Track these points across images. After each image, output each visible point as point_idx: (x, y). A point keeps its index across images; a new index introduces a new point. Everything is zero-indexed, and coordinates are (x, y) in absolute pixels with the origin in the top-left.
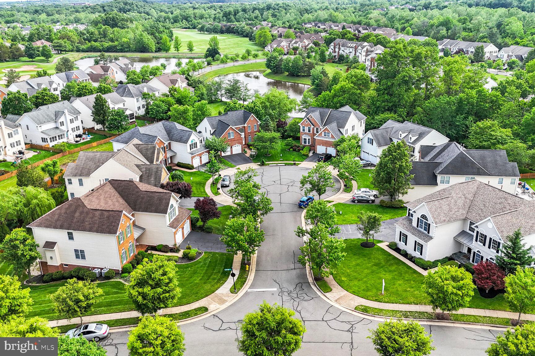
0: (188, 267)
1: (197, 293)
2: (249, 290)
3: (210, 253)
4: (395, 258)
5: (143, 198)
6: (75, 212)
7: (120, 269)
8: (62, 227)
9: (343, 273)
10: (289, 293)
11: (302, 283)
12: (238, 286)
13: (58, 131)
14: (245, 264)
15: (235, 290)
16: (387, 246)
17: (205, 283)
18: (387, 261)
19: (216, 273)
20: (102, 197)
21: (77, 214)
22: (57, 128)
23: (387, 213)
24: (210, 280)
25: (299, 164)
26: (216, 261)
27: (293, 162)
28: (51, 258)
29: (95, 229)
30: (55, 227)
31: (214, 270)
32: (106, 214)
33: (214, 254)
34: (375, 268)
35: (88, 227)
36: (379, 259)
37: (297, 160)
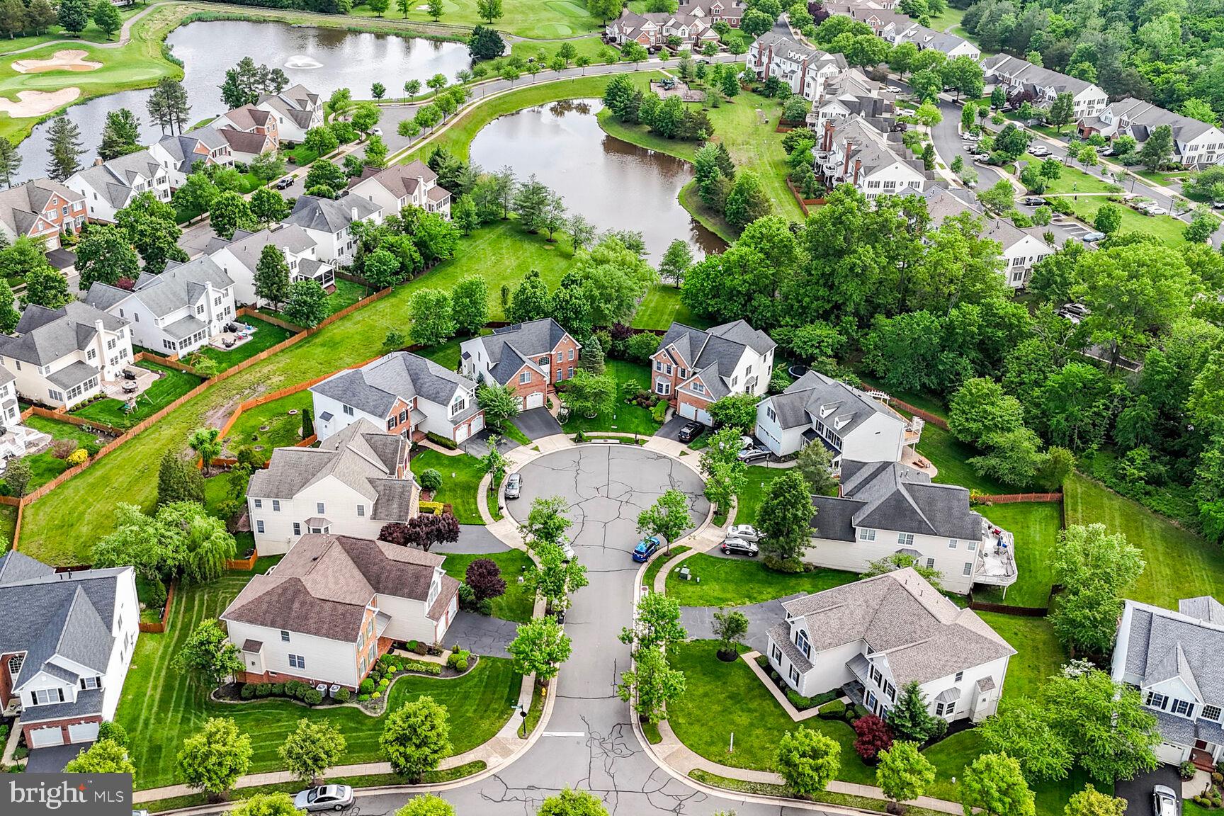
0: (456, 686)
1: (471, 736)
2: (545, 734)
3: (488, 658)
4: (762, 685)
5: (390, 572)
6: (293, 600)
7: (357, 687)
8: (273, 625)
9: (682, 710)
10: (602, 742)
11: (622, 725)
12: (529, 726)
13: (194, 326)
14: (540, 685)
15: (524, 732)
16: (756, 659)
17: (482, 718)
18: (750, 689)
19: (498, 699)
20: (330, 572)
21: (296, 605)
22: (191, 317)
23: (770, 584)
24: (489, 712)
25: (645, 442)
26: (498, 676)
27: (633, 436)
28: (253, 663)
29: (324, 631)
30: (263, 624)
31: (494, 694)
32: (341, 609)
33: (495, 660)
34: (729, 702)
35: (313, 627)
36: (738, 686)
37: (643, 431)
